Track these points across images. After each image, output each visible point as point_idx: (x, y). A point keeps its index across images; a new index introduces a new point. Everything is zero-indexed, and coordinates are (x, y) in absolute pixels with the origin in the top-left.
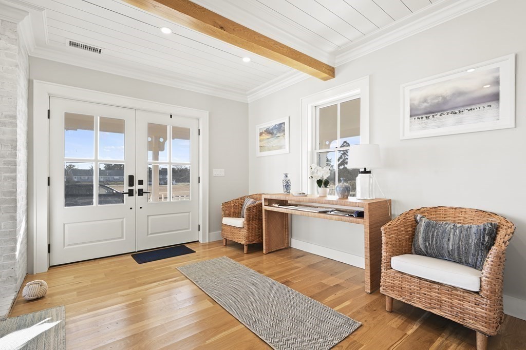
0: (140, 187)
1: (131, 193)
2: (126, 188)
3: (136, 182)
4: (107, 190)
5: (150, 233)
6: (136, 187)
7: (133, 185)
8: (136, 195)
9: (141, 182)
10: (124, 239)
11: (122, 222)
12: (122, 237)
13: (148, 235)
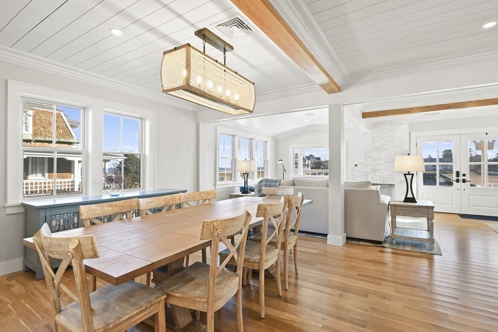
0: (464, 178)
1: (458, 181)
2: (455, 178)
3: (461, 175)
4: (445, 179)
5: (471, 205)
6: (461, 178)
7: (459, 177)
8: (461, 182)
9: (464, 175)
10: (454, 205)
11: (453, 196)
12: (453, 204)
13: (469, 206)
